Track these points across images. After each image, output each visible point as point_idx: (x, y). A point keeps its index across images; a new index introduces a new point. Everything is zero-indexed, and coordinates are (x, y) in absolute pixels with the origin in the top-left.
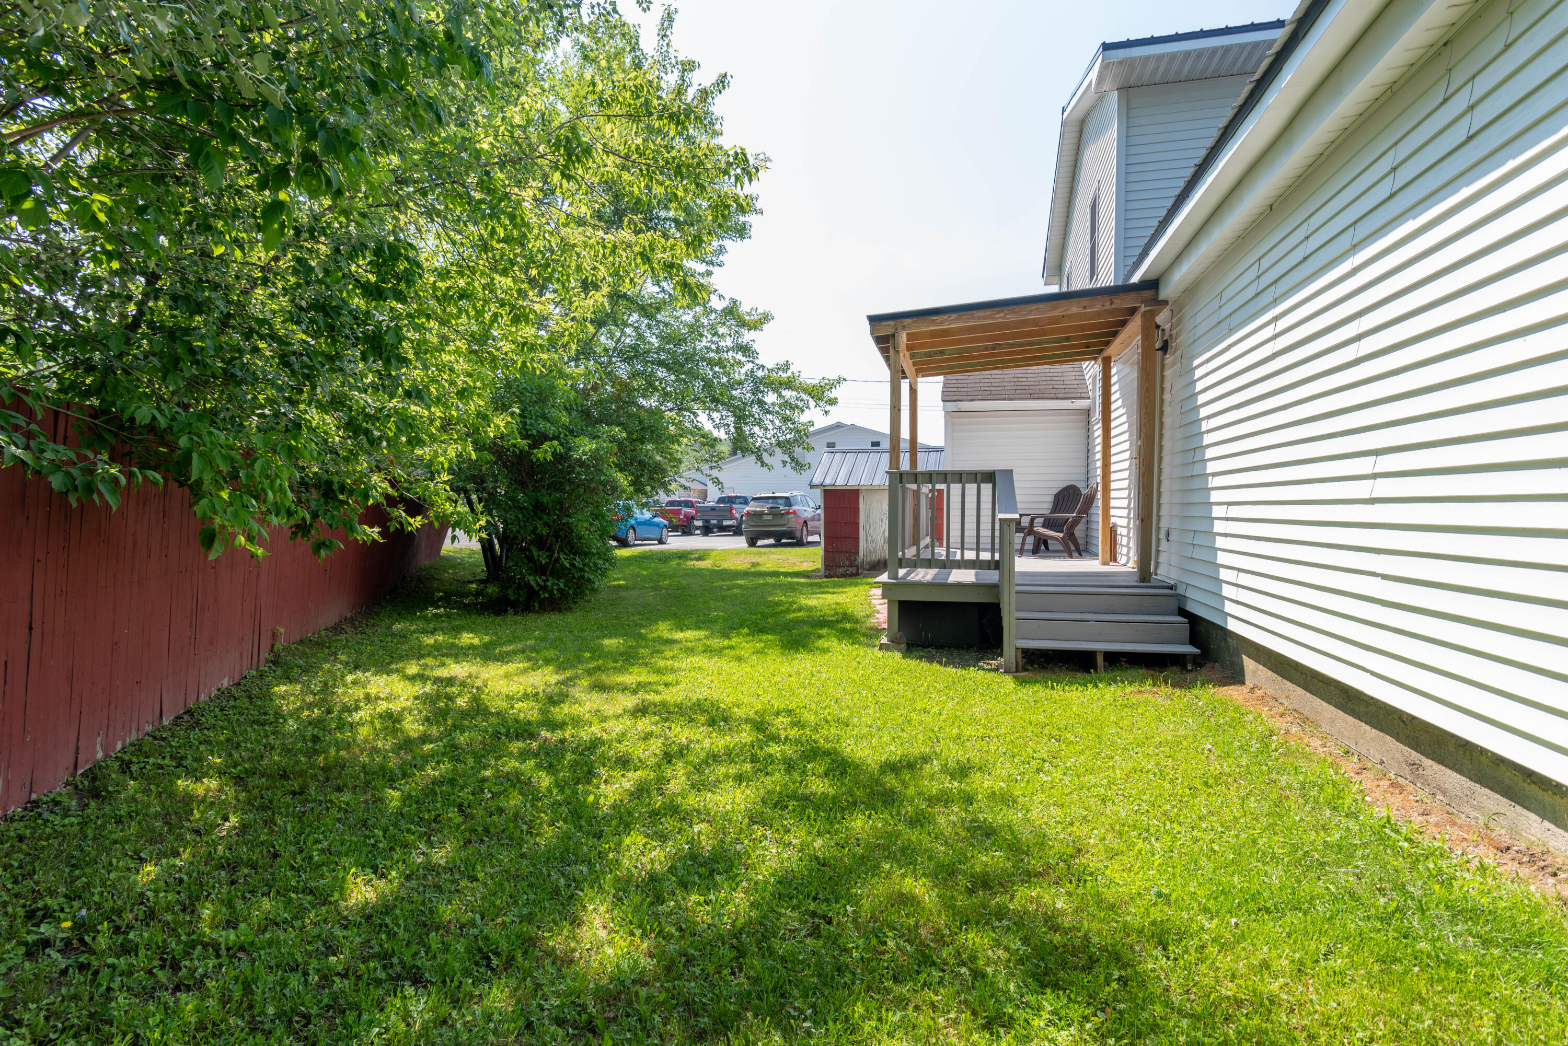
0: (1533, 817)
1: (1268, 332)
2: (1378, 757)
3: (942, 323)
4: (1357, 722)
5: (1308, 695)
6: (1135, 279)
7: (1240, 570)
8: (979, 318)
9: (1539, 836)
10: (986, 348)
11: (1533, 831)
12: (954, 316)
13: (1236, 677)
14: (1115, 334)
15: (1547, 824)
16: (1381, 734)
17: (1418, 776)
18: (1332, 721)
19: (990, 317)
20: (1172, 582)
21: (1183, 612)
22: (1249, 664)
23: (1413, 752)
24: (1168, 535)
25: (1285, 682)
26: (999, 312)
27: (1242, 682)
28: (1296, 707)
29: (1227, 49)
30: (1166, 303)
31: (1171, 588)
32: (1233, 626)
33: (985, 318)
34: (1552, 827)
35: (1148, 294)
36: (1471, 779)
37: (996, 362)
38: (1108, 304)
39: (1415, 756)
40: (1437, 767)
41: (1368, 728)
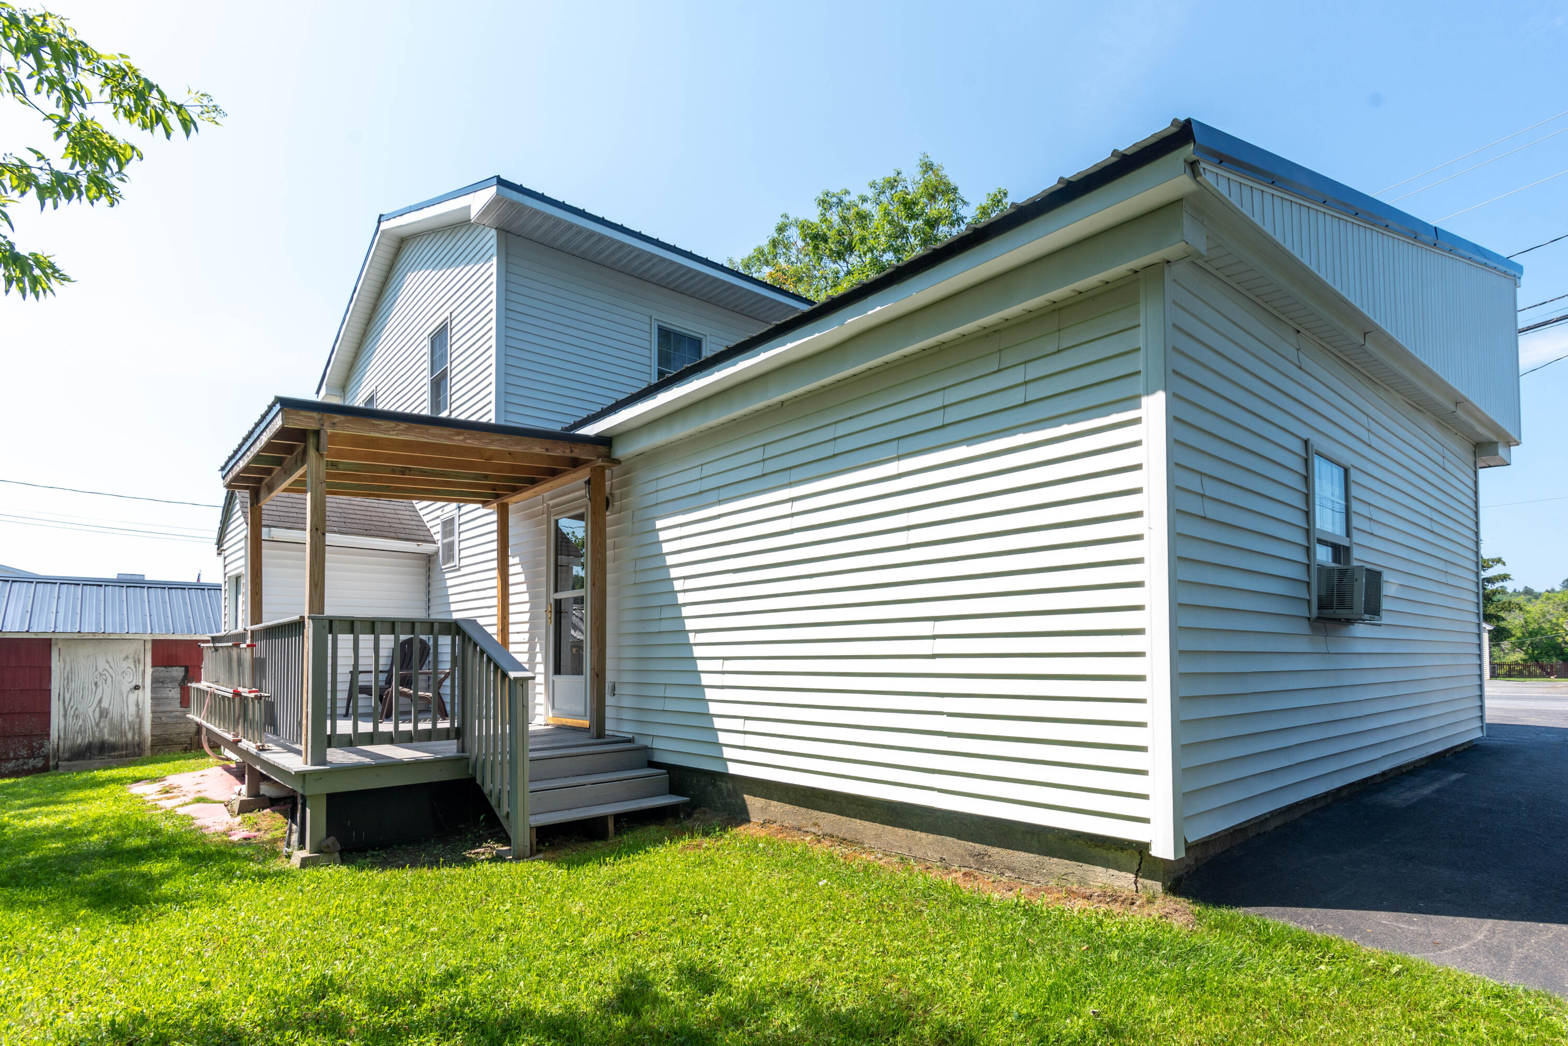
0: (1099, 869)
1: (785, 509)
2: (937, 856)
3: (387, 431)
4: (909, 832)
5: (844, 819)
6: (590, 430)
7: (746, 718)
8: (434, 435)
9: (1105, 881)
10: (393, 470)
11: (1100, 880)
12: (403, 426)
13: (740, 816)
14: (533, 482)
15: (1112, 871)
16: (939, 837)
17: (984, 863)
18: (878, 836)
19: (448, 438)
20: (630, 736)
21: (653, 764)
22: (753, 803)
23: (977, 845)
24: (614, 689)
25: (810, 811)
26: (458, 434)
27: (749, 821)
28: (829, 831)
29: (602, 238)
30: (617, 462)
31: (630, 741)
32: (734, 769)
33: (441, 436)
34: (1116, 872)
35: (602, 449)
36: (1039, 854)
37: (380, 488)
38: (568, 451)
39: (979, 847)
40: (1004, 852)
41: (923, 835)
